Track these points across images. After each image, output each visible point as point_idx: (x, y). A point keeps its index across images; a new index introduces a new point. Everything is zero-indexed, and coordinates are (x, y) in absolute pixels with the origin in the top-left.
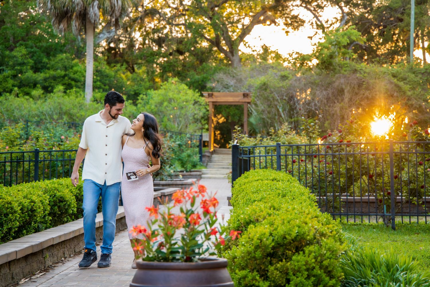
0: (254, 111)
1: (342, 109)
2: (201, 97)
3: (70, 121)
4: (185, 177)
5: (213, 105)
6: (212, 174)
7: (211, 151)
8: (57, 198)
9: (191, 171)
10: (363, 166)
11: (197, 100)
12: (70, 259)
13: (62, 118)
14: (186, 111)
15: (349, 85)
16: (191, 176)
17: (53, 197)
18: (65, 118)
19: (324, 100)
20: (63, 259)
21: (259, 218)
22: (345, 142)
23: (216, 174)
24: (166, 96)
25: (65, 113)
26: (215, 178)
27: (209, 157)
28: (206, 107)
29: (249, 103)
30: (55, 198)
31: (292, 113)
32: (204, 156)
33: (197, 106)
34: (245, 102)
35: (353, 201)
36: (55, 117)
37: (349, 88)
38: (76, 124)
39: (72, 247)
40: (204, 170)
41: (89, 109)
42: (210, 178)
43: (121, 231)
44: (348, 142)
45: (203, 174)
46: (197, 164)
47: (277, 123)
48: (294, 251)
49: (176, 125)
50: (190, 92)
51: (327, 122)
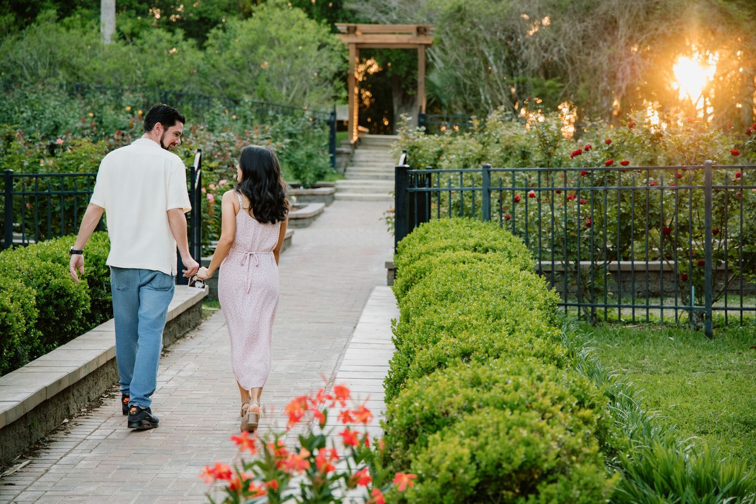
0: (438, 61)
1: (611, 58)
2: (332, 35)
3: (70, 80)
4: (302, 198)
5: (357, 48)
6: (355, 191)
7: (352, 142)
8: (52, 290)
9: (314, 187)
10: (652, 211)
11: (325, 40)
12: (80, 420)
13: (55, 75)
14: (304, 63)
15: (627, 11)
16: (314, 198)
17: (45, 289)
18: (62, 75)
19: (576, 41)
20: (66, 420)
21: (450, 409)
22: (618, 163)
23: (363, 191)
24: (263, 32)
25: (62, 64)
26: (361, 199)
27: (348, 154)
28: (344, 54)
29: (427, 46)
30: (47, 291)
31: (513, 65)
32: (340, 153)
33: (325, 53)
34: (421, 44)
35: (630, 269)
36: (42, 72)
37: (627, 16)
38: (83, 87)
39: (84, 393)
40: (340, 183)
41: (110, 57)
42: (351, 199)
43: (178, 339)
44: (623, 163)
45: (337, 190)
46: (325, 173)
47: (483, 87)
48: (517, 491)
49: (284, 91)
50: (311, 24)
51: (582, 85)
